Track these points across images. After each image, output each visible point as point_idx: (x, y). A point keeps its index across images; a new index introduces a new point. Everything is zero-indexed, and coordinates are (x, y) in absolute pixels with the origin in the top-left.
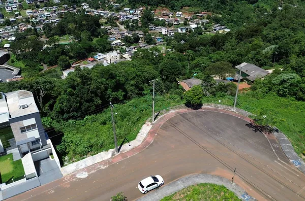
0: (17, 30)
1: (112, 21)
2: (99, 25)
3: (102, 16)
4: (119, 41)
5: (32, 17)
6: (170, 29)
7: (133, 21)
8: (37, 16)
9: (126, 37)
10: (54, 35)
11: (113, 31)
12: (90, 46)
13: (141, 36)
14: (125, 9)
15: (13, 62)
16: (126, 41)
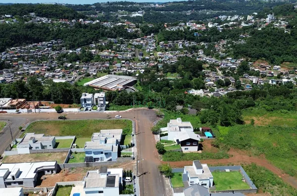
0: (148, 65)
1: (213, 67)
2: (201, 69)
3: (207, 62)
4: (213, 83)
5: (160, 57)
6: (262, 79)
7: (230, 69)
8: (163, 57)
9: (220, 80)
10: (168, 72)
11: (211, 74)
12: (188, 84)
13: (233, 81)
14: (228, 58)
15: (137, 86)
16: (218, 83)
